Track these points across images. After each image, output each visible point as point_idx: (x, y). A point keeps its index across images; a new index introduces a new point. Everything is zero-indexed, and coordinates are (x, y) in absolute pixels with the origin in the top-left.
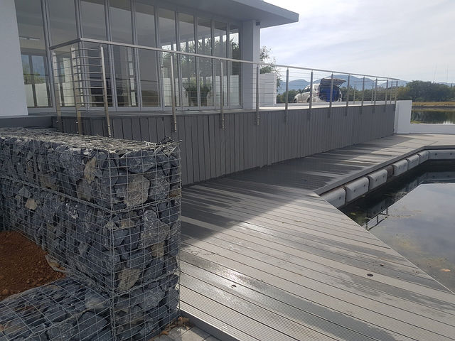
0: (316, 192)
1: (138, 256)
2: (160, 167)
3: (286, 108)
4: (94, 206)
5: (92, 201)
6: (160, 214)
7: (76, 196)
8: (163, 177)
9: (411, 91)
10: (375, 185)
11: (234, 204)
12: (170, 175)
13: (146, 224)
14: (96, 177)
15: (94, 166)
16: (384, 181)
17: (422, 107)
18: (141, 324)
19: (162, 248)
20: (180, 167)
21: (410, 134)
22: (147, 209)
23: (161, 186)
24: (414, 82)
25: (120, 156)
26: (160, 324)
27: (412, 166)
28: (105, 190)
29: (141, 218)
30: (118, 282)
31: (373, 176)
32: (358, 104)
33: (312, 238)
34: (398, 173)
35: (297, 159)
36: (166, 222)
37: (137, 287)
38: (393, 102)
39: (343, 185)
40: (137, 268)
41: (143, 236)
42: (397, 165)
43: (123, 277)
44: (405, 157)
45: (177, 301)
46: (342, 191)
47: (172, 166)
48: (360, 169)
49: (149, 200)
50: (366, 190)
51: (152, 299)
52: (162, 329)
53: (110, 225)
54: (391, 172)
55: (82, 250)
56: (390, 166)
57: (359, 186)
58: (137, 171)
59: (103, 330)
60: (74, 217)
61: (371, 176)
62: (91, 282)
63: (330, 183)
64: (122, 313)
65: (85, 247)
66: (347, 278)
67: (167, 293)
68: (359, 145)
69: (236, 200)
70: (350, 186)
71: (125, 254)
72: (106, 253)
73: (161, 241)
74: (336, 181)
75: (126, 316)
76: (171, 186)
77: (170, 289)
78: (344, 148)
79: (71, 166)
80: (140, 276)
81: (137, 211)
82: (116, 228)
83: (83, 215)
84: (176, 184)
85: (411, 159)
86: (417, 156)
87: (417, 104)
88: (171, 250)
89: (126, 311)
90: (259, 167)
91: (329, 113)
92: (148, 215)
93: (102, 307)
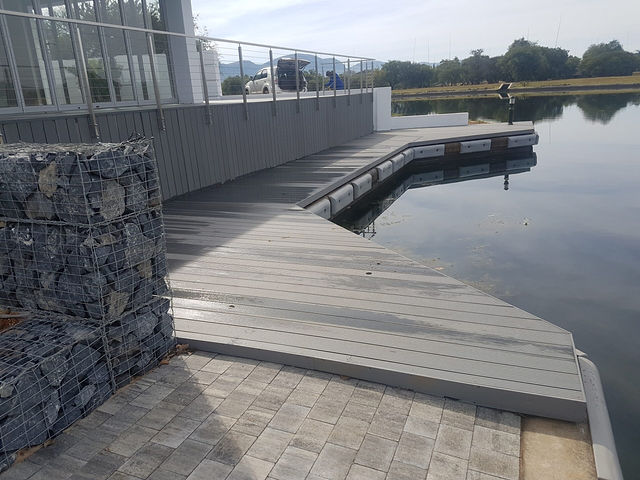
0: (298, 205)
1: (125, 277)
2: (135, 170)
3: (245, 101)
4: (60, 223)
5: (56, 218)
6: (142, 227)
7: (25, 217)
8: (139, 183)
9: (387, 75)
10: (360, 193)
11: (201, 228)
12: (146, 180)
13: (128, 240)
14: (59, 187)
15: (53, 173)
16: (369, 187)
17: (403, 96)
18: (137, 355)
19: (150, 268)
20: (156, 170)
21: (392, 130)
22: (126, 221)
23: (138, 194)
24: (391, 62)
25: (89, 158)
26: (157, 354)
27: (397, 168)
28: (76, 201)
29: (122, 233)
30: (107, 308)
31: (357, 182)
32: (329, 94)
33: (306, 250)
34: (383, 177)
35: (267, 169)
36: (150, 237)
37: (129, 313)
38: (370, 91)
39: (327, 195)
40: (126, 291)
41: (128, 254)
42: (381, 167)
43: (112, 302)
44: (389, 158)
45: (172, 328)
46: (326, 202)
47: (147, 169)
48: (341, 175)
49: (127, 211)
50: (350, 200)
51: (146, 325)
52: (160, 360)
53: (90, 241)
54: (376, 177)
55: (47, 281)
56: (373, 169)
57: (343, 195)
58: (110, 176)
59: (98, 363)
60: (28, 243)
61: (355, 182)
62: (65, 318)
63: (312, 194)
64: (116, 343)
65: (52, 277)
66: (347, 279)
67: (160, 318)
68: (336, 149)
69: (204, 224)
70: (335, 196)
71: (110, 274)
72: (88, 276)
73: (146, 259)
74: (318, 191)
75: (121, 347)
76: (149, 194)
77: (163, 314)
78: (320, 153)
79: (15, 178)
80: (130, 300)
81: (116, 225)
82: (98, 245)
83: (43, 238)
84: (154, 191)
85: (395, 159)
86: (401, 156)
87: (397, 92)
88: (159, 269)
89: (120, 340)
90: (220, 184)
91: (298, 108)
92: (129, 229)
93: (94, 336)
